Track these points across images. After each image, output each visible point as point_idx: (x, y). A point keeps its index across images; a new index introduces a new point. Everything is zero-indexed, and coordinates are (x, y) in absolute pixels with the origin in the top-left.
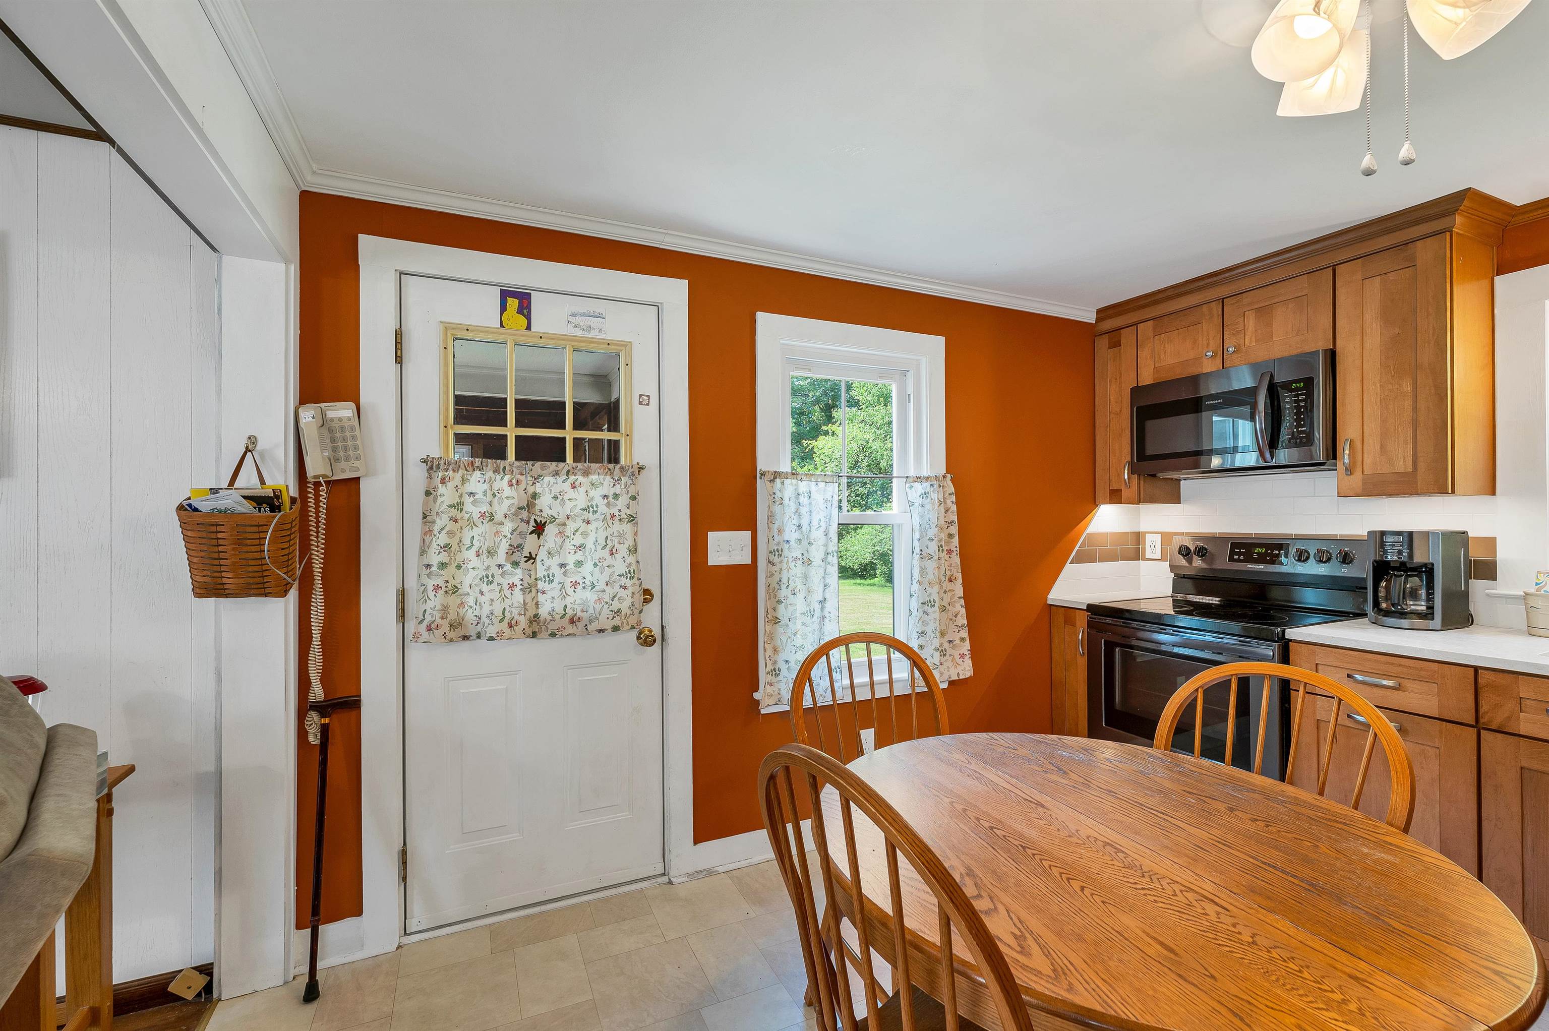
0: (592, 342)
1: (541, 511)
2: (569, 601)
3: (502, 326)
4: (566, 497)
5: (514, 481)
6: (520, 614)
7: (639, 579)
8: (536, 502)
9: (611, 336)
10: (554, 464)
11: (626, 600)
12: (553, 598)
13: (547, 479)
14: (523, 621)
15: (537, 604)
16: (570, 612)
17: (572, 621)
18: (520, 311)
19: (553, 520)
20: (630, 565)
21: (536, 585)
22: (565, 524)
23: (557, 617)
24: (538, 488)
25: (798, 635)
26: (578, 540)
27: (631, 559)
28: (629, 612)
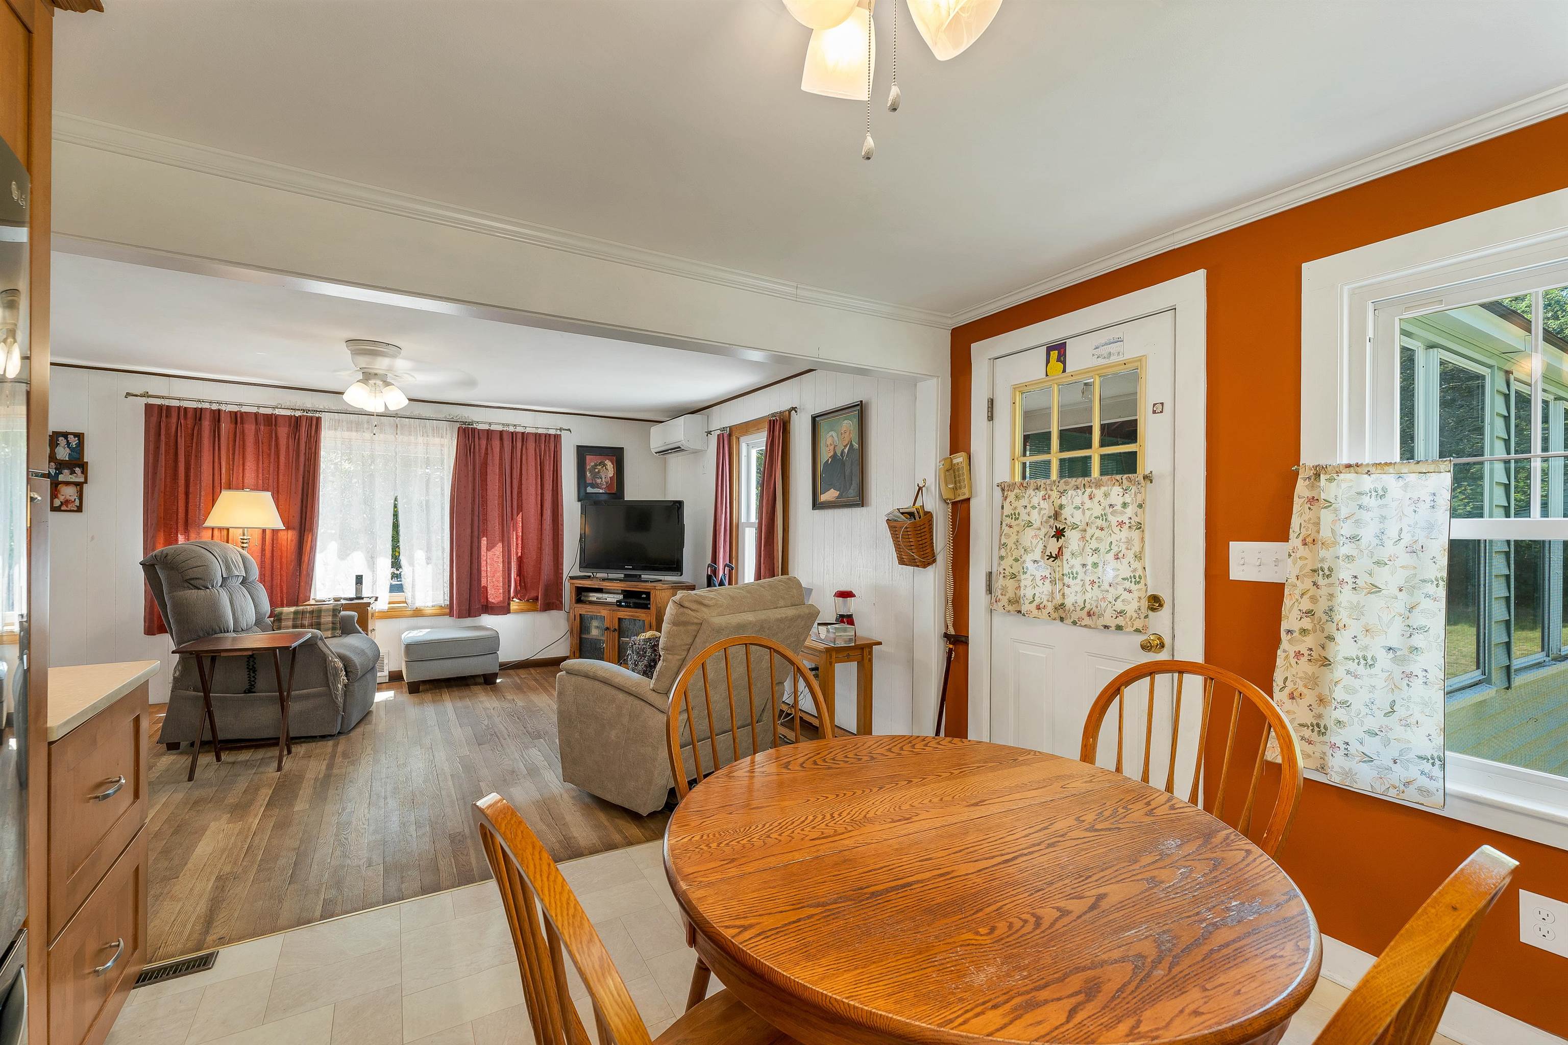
0: (1114, 366)
1: (1066, 519)
2: (1088, 596)
3: (1047, 375)
4: (1086, 507)
5: (1047, 496)
6: (1048, 601)
7: (1146, 585)
8: (1062, 512)
9: (1127, 356)
10: (1074, 479)
11: (1131, 603)
12: (1077, 592)
13: (1070, 493)
14: (1050, 607)
15: (1063, 595)
16: (1088, 606)
17: (1089, 614)
18: (1059, 360)
19: (1074, 527)
20: (1135, 570)
21: (1063, 580)
22: (1085, 531)
23: (1078, 609)
24: (1064, 501)
25: (1340, 686)
26: (1094, 544)
27: (1136, 565)
28: (1135, 615)
